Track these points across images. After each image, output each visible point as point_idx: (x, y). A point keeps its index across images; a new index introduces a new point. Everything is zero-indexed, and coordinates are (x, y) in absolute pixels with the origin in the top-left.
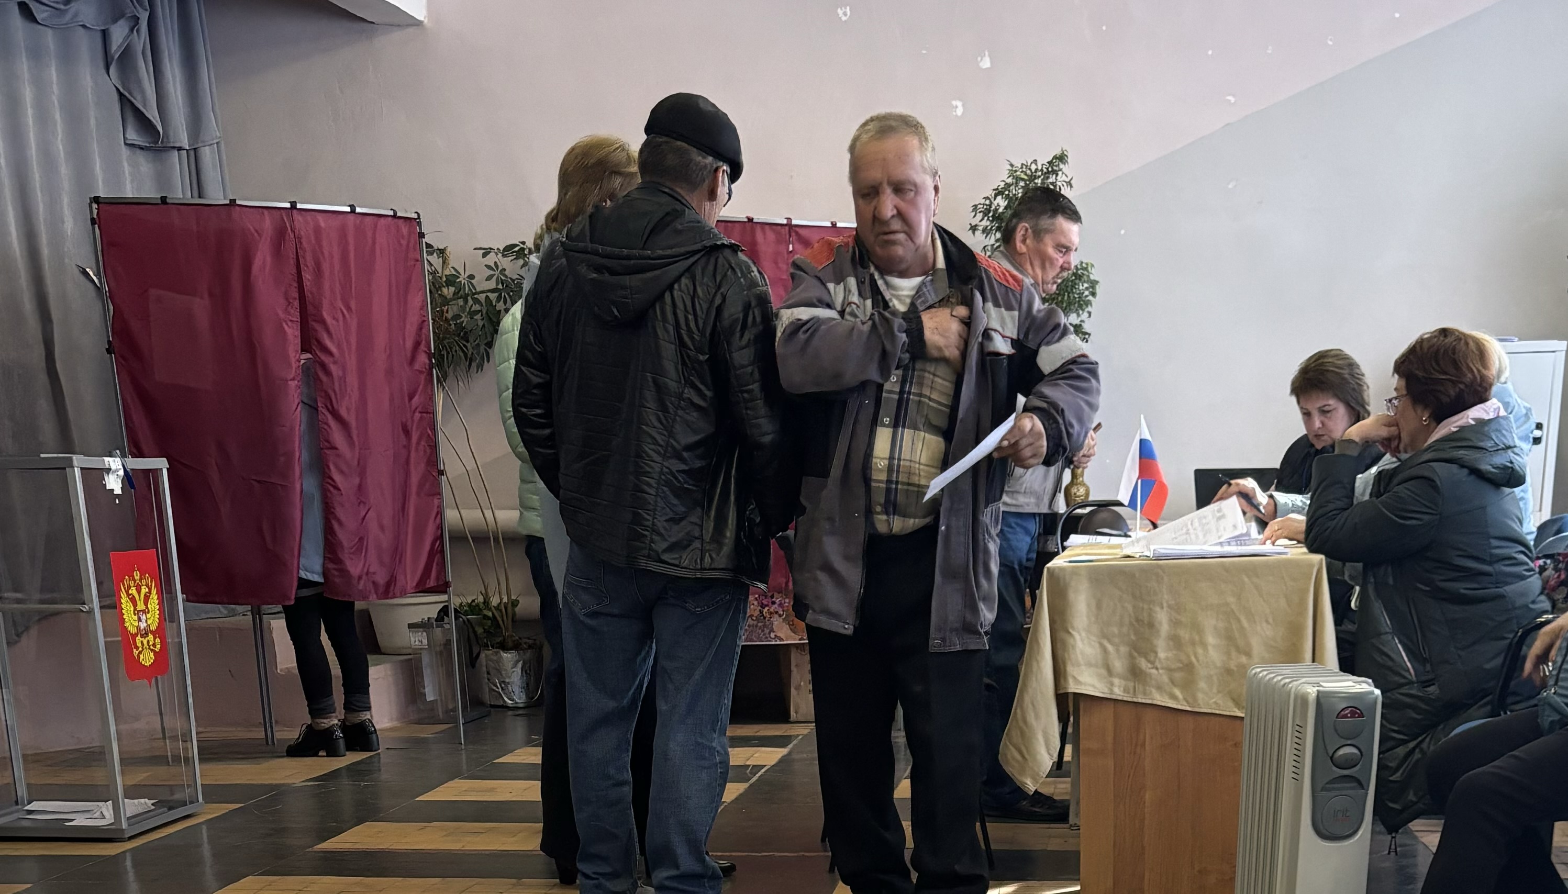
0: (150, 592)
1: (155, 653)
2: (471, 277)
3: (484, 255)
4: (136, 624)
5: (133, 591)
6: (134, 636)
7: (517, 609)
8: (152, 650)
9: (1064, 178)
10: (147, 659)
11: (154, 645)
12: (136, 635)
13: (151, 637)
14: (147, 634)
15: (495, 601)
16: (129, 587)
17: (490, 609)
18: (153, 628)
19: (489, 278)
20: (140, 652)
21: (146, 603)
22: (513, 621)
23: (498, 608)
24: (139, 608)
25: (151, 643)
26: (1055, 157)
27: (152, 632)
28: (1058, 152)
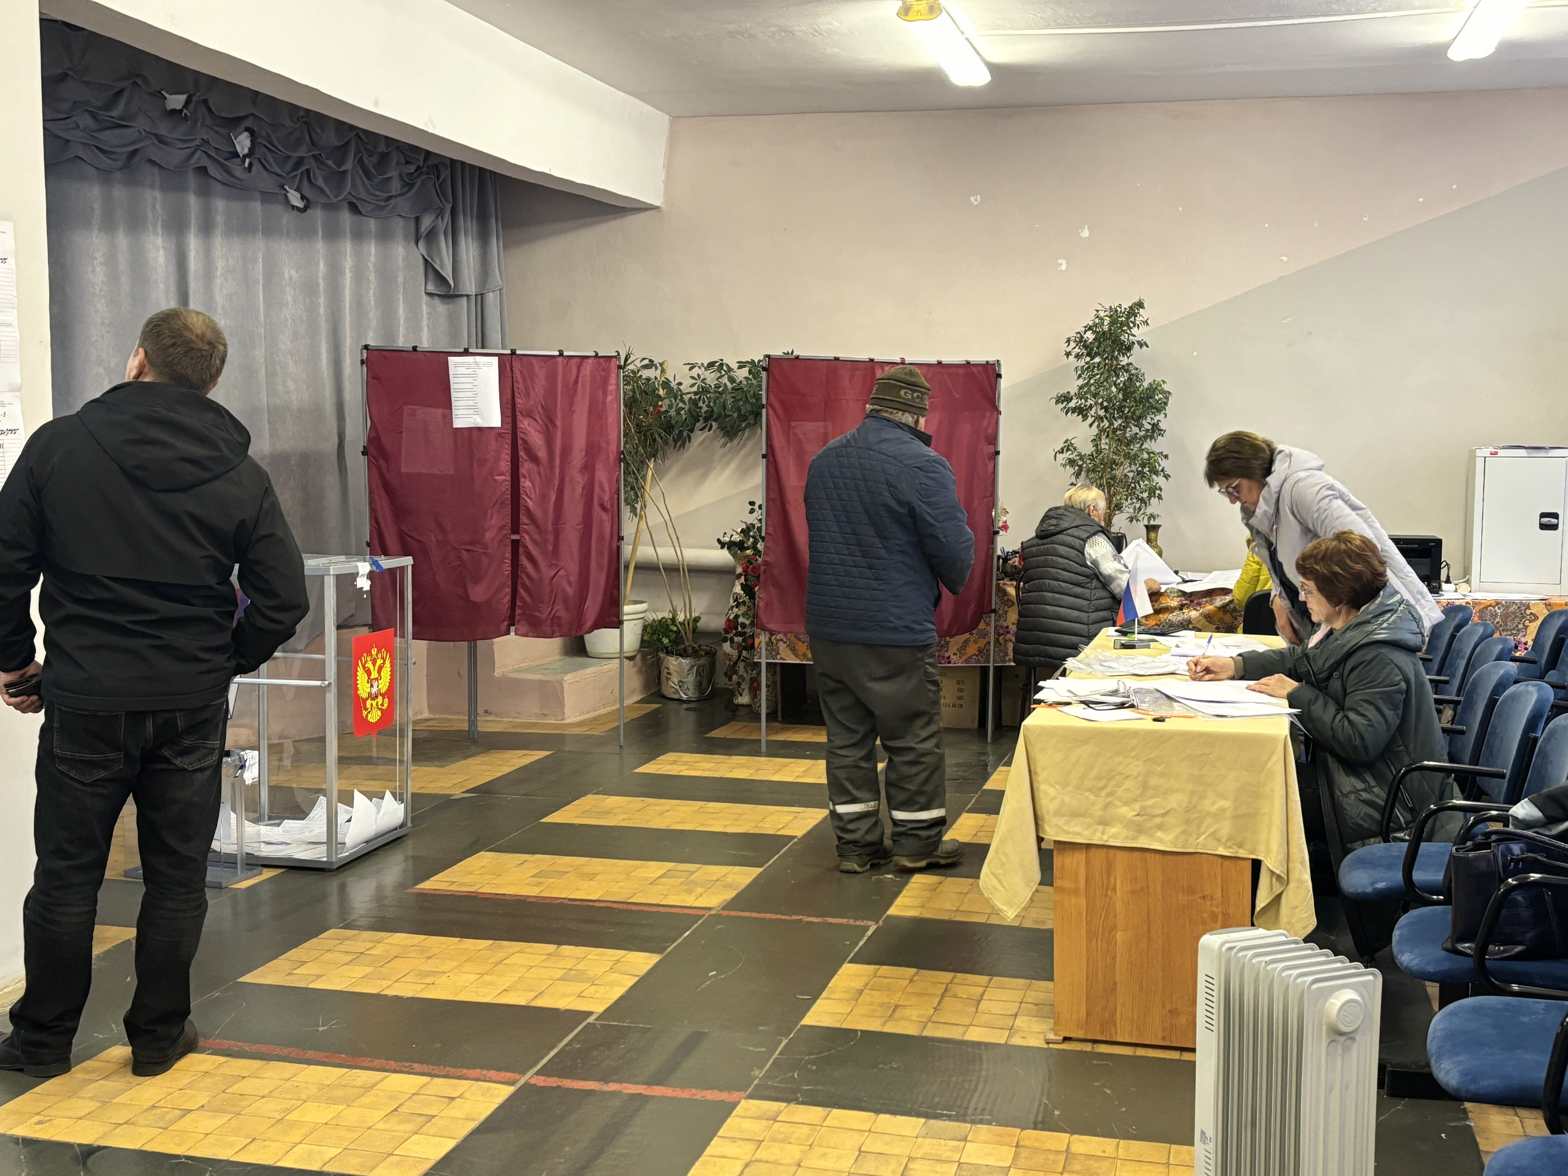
0: (384, 663)
1: (382, 711)
2: (680, 384)
3: (691, 369)
4: (369, 690)
5: (369, 665)
6: (365, 701)
7: (699, 624)
8: (379, 709)
9: (1141, 318)
10: (374, 716)
11: (382, 705)
12: (367, 699)
13: (380, 699)
14: (377, 697)
15: (681, 617)
16: (366, 662)
17: (676, 626)
18: (383, 690)
19: (692, 386)
20: (369, 713)
21: (379, 672)
22: (694, 631)
23: (682, 624)
24: (372, 677)
25: (380, 703)
26: (1135, 304)
27: (382, 695)
28: (1136, 300)
